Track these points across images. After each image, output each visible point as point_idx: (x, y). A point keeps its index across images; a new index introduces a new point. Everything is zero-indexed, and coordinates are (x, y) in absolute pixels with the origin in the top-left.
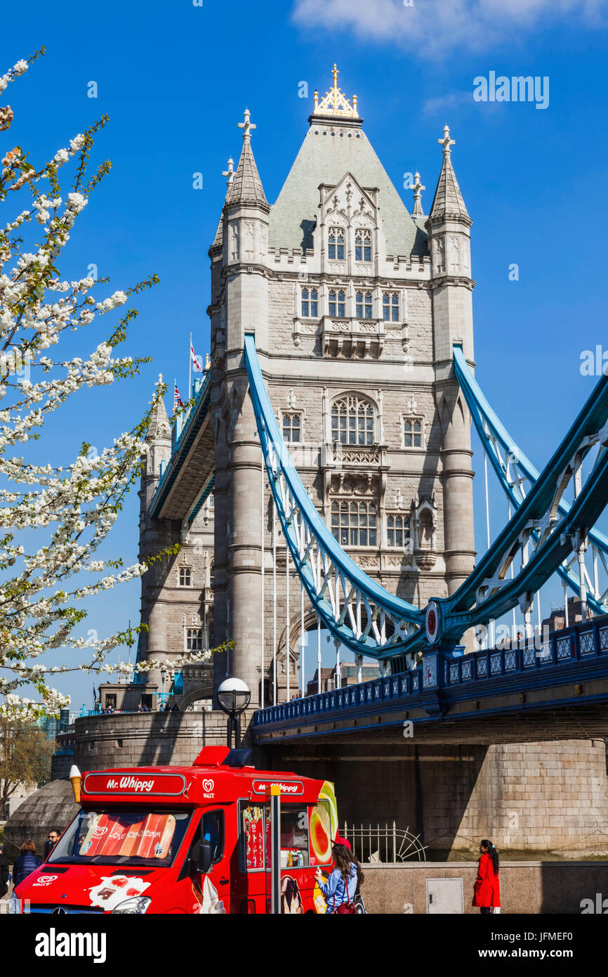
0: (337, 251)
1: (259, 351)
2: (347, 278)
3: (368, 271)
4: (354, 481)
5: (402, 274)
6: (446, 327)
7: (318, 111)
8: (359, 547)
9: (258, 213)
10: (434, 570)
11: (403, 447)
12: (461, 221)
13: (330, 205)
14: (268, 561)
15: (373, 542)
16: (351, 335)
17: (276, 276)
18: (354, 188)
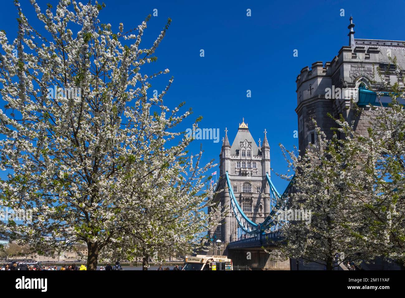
0: (244, 155)
1: (229, 175)
2: (246, 160)
3: (249, 159)
4: (247, 199)
5: (256, 159)
6: (265, 169)
7: (240, 127)
8: (248, 212)
9: (228, 148)
10: (262, 216)
11: (256, 193)
12: (268, 148)
13: (242, 146)
14: (230, 215)
15: (251, 211)
16: (246, 171)
17: (232, 160)
18: (247, 142)
